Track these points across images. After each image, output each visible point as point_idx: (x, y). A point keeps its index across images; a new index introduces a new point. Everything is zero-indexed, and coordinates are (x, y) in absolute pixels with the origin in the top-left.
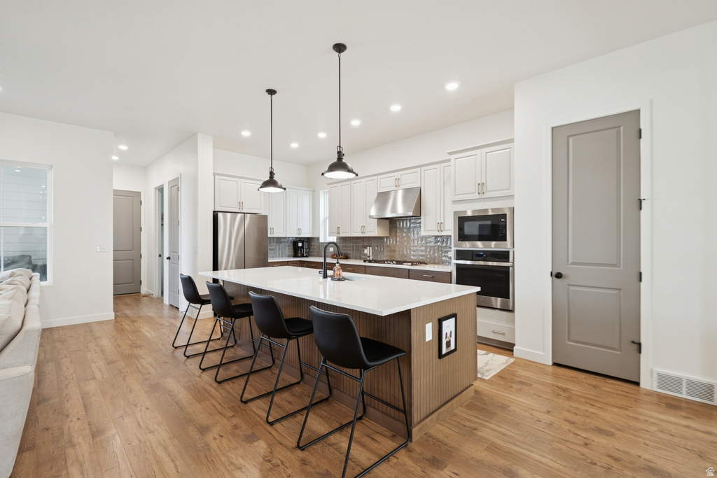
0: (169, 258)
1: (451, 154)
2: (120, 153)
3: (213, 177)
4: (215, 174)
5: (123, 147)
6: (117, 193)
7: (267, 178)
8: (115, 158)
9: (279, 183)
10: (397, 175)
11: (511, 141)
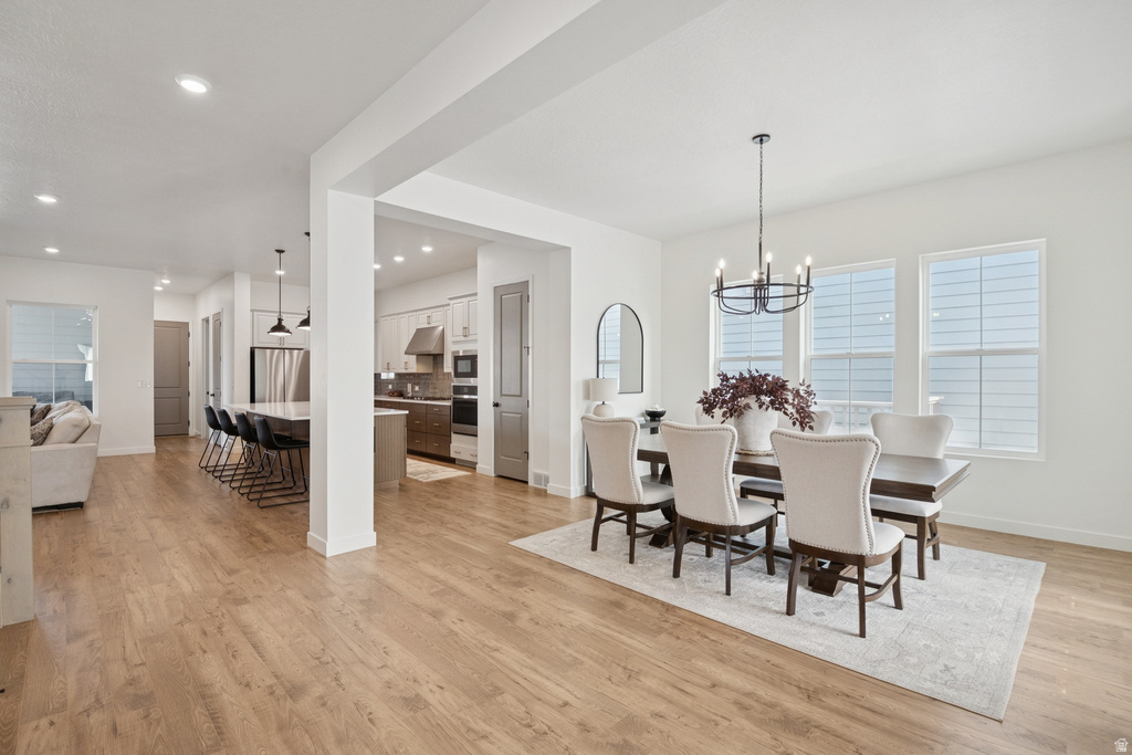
0: (213, 395)
1: (450, 299)
2: (162, 285)
3: (250, 314)
4: (252, 311)
5: (166, 282)
6: (159, 325)
7: (276, 323)
8: (158, 288)
9: (287, 327)
10: (429, 312)
11: (476, 294)
